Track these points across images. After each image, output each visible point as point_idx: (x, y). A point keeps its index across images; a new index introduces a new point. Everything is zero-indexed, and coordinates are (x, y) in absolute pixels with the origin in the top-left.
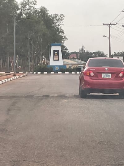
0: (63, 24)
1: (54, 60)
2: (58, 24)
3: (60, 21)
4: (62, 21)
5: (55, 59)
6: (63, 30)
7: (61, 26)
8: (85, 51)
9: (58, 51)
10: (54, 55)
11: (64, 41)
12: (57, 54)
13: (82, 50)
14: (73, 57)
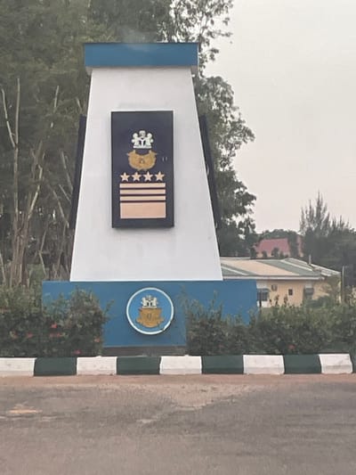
0: (227, 35)
1: (119, 223)
2: (195, 31)
3: (209, 15)
4: (224, 15)
5: (127, 211)
6: (225, 85)
7: (213, 43)
8: (327, 221)
9: (160, 124)
10: (120, 166)
11: (230, 147)
12: (149, 161)
13: (317, 216)
14: (276, 250)
